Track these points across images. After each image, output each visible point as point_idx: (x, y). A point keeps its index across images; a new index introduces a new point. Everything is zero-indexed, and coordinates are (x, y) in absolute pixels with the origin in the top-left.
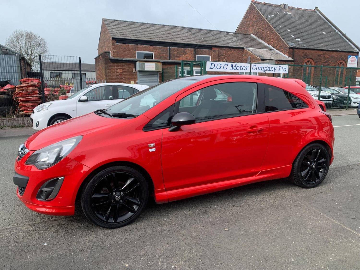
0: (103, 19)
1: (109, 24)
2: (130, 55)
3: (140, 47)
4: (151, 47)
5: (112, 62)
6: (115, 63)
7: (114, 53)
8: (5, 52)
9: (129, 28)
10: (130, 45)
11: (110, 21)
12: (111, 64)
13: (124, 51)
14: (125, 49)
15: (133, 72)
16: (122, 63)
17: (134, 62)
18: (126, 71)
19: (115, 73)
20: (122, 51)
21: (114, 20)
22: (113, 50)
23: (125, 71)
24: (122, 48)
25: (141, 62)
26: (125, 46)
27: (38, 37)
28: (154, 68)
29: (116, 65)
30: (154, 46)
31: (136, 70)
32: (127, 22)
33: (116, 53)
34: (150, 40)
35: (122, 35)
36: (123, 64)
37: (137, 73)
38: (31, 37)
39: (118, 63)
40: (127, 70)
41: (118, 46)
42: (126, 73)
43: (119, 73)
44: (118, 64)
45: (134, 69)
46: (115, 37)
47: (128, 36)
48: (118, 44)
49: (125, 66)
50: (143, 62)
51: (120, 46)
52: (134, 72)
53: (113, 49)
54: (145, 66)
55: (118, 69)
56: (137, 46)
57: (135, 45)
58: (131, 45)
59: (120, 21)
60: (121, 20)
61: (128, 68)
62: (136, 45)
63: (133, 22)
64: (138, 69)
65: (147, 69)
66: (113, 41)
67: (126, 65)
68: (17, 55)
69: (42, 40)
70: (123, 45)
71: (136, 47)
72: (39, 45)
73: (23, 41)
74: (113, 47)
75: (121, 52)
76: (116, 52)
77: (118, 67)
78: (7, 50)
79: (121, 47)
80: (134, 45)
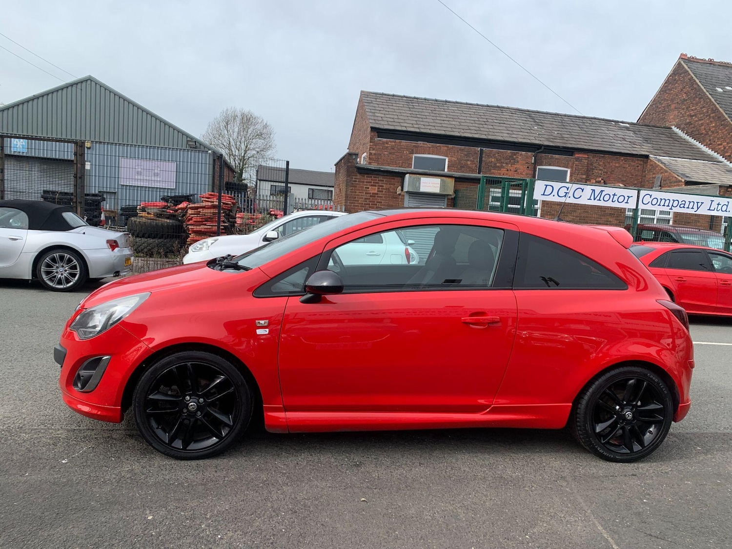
0: (362, 92)
1: (370, 102)
2: (401, 162)
3: (421, 146)
4: (443, 147)
5: (360, 173)
6: (366, 176)
7: (371, 157)
8: (192, 146)
9: (408, 109)
10: (404, 143)
11: (375, 95)
12: (359, 176)
13: (390, 153)
14: (393, 149)
15: (398, 193)
16: (378, 176)
17: (402, 175)
18: (384, 191)
19: (363, 193)
20: (386, 153)
21: (383, 94)
22: (371, 152)
23: (383, 192)
24: (388, 147)
25: (414, 175)
26: (394, 144)
27: (260, 121)
28: (438, 187)
29: (366, 179)
30: (451, 146)
31: (402, 190)
32: (405, 99)
33: (374, 157)
34: (443, 133)
35: (390, 123)
36: (381, 178)
37: (404, 196)
38: (248, 120)
39: (370, 175)
40: (386, 189)
41: (381, 142)
42: (383, 194)
43: (370, 193)
44: (372, 177)
45: (400, 187)
46: (377, 126)
47: (402, 124)
48: (380, 140)
49: (383, 181)
50: (418, 176)
51: (384, 143)
52: (400, 194)
53: (371, 149)
54: (420, 183)
55: (370, 187)
56: (417, 143)
57: (413, 143)
58: (405, 142)
59: (394, 96)
60: (395, 94)
61: (388, 186)
62: (415, 143)
63: (417, 99)
64: (406, 189)
65: (423, 189)
66: (373, 134)
67: (385, 180)
68: (210, 152)
69: (266, 126)
70: (390, 142)
71: (414, 146)
72: (260, 135)
73: (235, 128)
74: (371, 144)
75: (384, 154)
76: (375, 154)
77: (371, 182)
78: (197, 143)
79: (386, 145)
80: (411, 143)
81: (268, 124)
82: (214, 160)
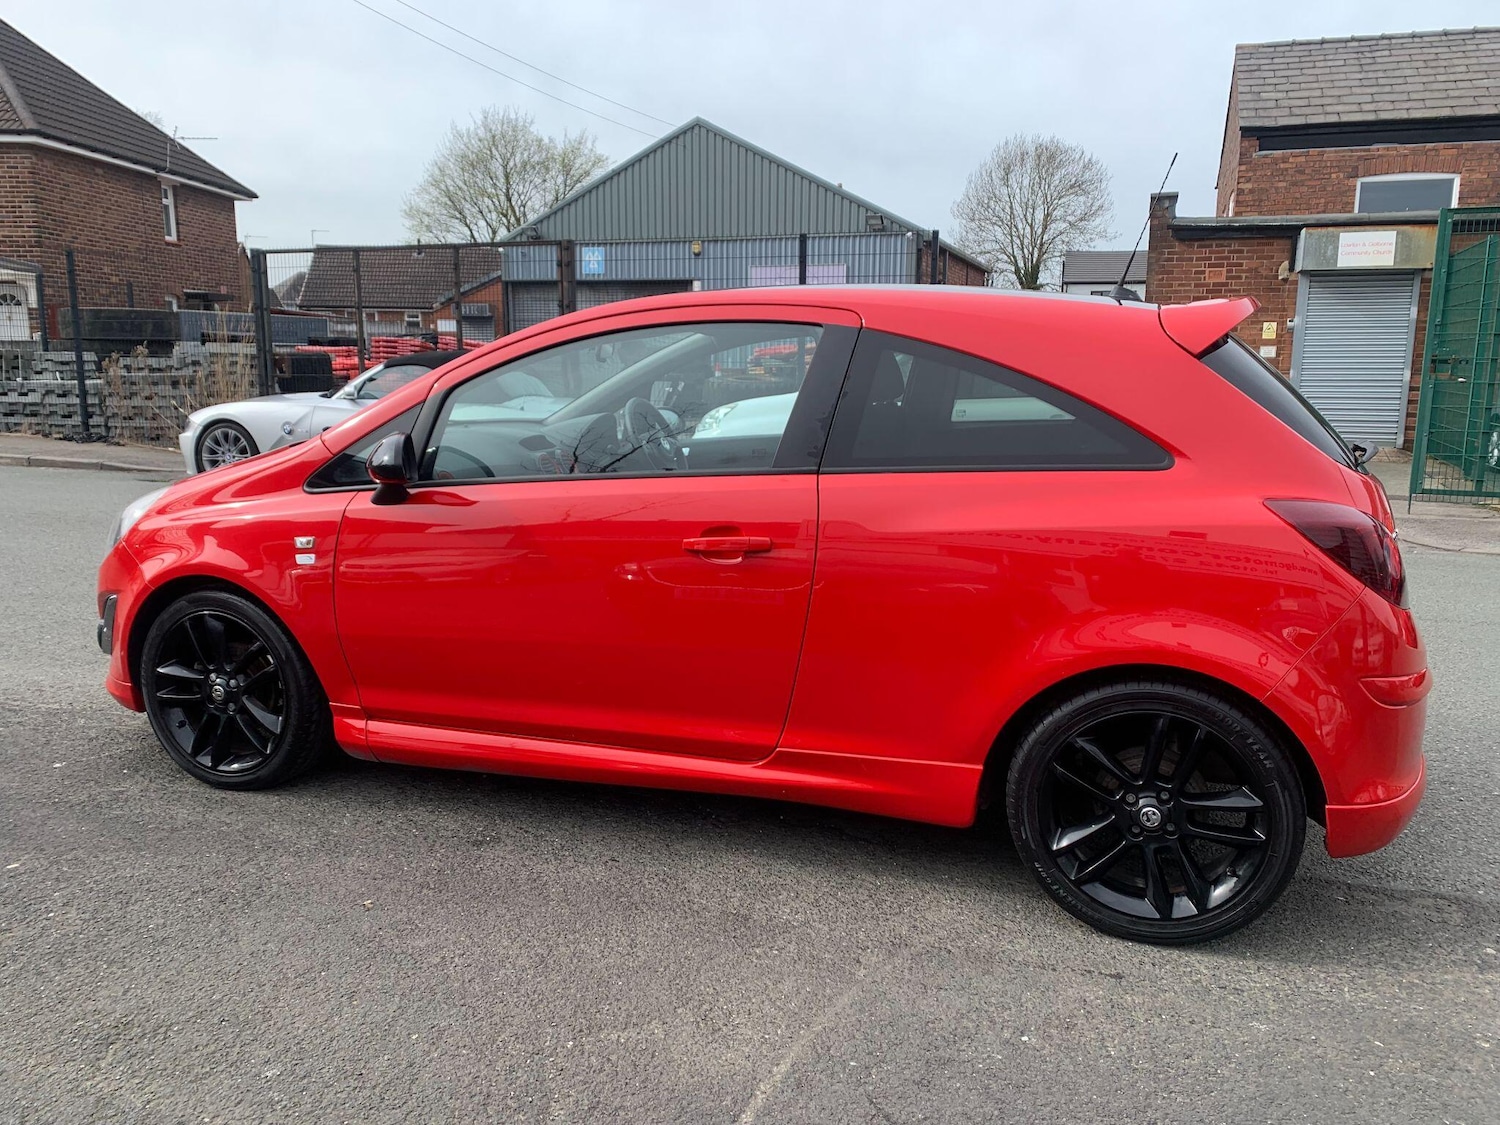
0: (1238, 48)
1: (1256, 68)
2: (1323, 200)
3: (1380, 156)
4: (1446, 150)
5: (1182, 240)
6: (1196, 244)
7: (1241, 198)
8: (876, 227)
9: (1358, 68)
10: (1331, 153)
11: (1272, 49)
12: (1178, 247)
13: (1294, 184)
14: (1302, 172)
15: (1280, 278)
16: (1226, 242)
17: (1291, 233)
18: (1244, 275)
19: (1190, 285)
20: (1281, 184)
21: (1294, 44)
22: (1241, 186)
23: (1240, 278)
24: (1286, 170)
25: (1319, 229)
26: (1303, 159)
27: (1077, 157)
28: (1390, 252)
29: (1197, 251)
30: (1466, 144)
31: (1291, 269)
32: (1356, 44)
33: (1249, 198)
34: (1446, 113)
35: (1296, 111)
36: (1235, 246)
37: (1296, 282)
39: (1208, 242)
40: (1249, 270)
41: (1268, 161)
42: (1242, 284)
43: (1208, 285)
44: (1211, 246)
45: (1286, 264)
46: (1258, 123)
47: (1329, 109)
48: (1266, 156)
49: (1242, 252)
50: (1330, 229)
51: (1275, 161)
52: (1285, 280)
53: (1242, 180)
54: (1336, 248)
55: (1208, 270)
56: (1369, 150)
57: (1357, 151)
58: (1336, 152)
59: (1323, 42)
60: (1326, 37)
61: (1255, 263)
62: (1361, 150)
63: (1390, 38)
64: (1298, 267)
65: (1344, 262)
66: (1246, 144)
67: (1245, 249)
68: (910, 234)
69: (1088, 166)
70: (1295, 157)
71: (1360, 158)
72: (1077, 187)
73: (1023, 178)
74: (1243, 168)
75: (1277, 188)
76: (1251, 191)
77: (1210, 259)
78: (885, 221)
79: (1282, 166)
80: (1352, 151)
81: (1094, 160)
82: (919, 250)
